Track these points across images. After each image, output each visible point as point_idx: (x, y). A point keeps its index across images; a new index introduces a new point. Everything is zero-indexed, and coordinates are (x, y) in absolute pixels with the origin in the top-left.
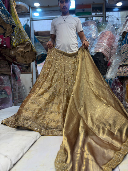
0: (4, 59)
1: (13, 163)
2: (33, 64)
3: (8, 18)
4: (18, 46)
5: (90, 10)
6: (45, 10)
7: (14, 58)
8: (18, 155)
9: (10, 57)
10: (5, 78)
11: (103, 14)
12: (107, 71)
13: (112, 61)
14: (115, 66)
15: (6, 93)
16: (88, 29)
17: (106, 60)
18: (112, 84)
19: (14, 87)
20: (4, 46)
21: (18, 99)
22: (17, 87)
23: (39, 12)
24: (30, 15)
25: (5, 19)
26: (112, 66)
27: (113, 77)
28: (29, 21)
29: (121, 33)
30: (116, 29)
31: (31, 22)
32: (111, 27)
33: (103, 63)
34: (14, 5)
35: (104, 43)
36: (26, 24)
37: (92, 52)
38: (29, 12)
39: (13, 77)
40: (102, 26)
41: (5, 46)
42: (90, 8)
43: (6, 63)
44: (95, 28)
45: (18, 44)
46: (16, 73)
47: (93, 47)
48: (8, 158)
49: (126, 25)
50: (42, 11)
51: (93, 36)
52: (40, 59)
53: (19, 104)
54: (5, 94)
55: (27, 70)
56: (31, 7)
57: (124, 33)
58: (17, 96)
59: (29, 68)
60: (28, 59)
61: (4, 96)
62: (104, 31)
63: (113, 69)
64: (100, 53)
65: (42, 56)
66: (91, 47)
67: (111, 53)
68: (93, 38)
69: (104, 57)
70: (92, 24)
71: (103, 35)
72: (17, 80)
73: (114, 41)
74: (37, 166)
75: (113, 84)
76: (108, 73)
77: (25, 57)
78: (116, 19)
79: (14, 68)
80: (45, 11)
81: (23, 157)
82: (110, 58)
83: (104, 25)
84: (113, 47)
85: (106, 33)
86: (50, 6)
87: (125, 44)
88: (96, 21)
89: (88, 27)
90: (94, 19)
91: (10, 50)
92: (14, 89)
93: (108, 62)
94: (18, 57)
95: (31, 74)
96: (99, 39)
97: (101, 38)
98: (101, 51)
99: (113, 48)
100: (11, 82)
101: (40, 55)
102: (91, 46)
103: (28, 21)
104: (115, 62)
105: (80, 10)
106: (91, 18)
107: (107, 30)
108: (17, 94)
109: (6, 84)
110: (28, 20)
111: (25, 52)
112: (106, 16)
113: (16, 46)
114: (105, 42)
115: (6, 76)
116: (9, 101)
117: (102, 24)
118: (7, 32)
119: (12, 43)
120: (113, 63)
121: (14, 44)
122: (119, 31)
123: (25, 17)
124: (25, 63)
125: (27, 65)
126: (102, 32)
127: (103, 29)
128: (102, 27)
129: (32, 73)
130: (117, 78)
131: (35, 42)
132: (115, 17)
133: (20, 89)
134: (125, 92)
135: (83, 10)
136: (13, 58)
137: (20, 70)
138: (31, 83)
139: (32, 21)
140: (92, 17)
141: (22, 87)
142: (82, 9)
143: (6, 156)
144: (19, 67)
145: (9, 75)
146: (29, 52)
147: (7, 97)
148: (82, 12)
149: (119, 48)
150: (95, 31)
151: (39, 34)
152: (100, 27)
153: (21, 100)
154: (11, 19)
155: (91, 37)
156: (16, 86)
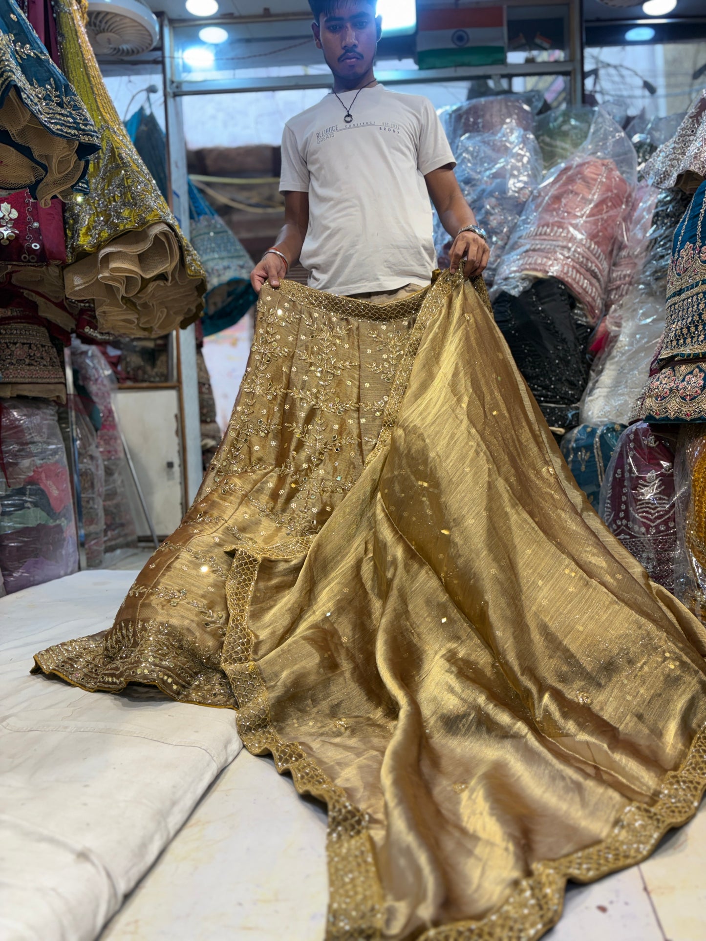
0: (31, 315)
1: (123, 887)
2: (186, 337)
3: (60, 105)
4: (108, 250)
5: (500, 35)
6: (248, 36)
7: (83, 311)
8: (144, 846)
9: (60, 306)
10: (37, 419)
11: (570, 60)
12: (586, 382)
13: (619, 325)
14: (633, 356)
15: (43, 502)
16: (486, 150)
17: (582, 321)
18: (614, 455)
19: (85, 465)
20: (31, 251)
21: (106, 531)
22: (97, 466)
23: (216, 45)
24: (162, 62)
25: (43, 111)
26: (614, 353)
27: (620, 414)
28: (157, 98)
29: (666, 175)
30: (639, 146)
31: (170, 101)
32: (611, 141)
33: (570, 337)
34: (77, 16)
35: (575, 227)
36: (142, 109)
37: (506, 279)
38: (160, 48)
39: (78, 411)
40: (565, 128)
41: (36, 246)
42: (500, 24)
43: (40, 335)
44: (524, 141)
45: (105, 235)
46: (93, 388)
47: (513, 248)
48: (93, 864)
49: (694, 133)
50: (231, 42)
51: (513, 185)
52: (220, 305)
53: (108, 555)
54: (35, 505)
55: (148, 368)
56: (171, 21)
57: (687, 177)
58: (101, 513)
59: (163, 358)
60: (160, 315)
61: (34, 517)
62: (577, 160)
63: (621, 374)
64: (555, 282)
65: (229, 294)
66: (503, 247)
67: (610, 280)
68: (511, 198)
69: (573, 306)
70: (510, 115)
71: (571, 180)
72: (97, 430)
73: (627, 218)
74: (240, 904)
75: (621, 455)
76: (597, 392)
77: (145, 305)
78: (640, 83)
79: (80, 360)
80: (248, 41)
81: (168, 857)
82: (607, 306)
83: (573, 122)
84: (621, 247)
85: (588, 172)
86: (273, 11)
87: (688, 245)
88: (528, 98)
89: (486, 136)
90: (519, 85)
91: (64, 266)
92: (84, 474)
93: (593, 329)
94: (105, 308)
95: (173, 394)
96: (548, 205)
97: (557, 198)
98: (554, 270)
99: (624, 253)
100: (68, 440)
101: (221, 286)
102: (500, 243)
103: (152, 95)
104: (633, 336)
105: (444, 39)
106: (504, 83)
107: (594, 153)
108: (99, 505)
109: (44, 451)
110: (152, 90)
111: (145, 282)
112: (588, 67)
113: (99, 247)
114: (581, 221)
115: (39, 408)
116: (59, 543)
117: (561, 119)
118: (49, 178)
119: (75, 232)
120: (623, 339)
121: (86, 234)
122: (658, 161)
123: (138, 73)
124: (140, 334)
125: (150, 345)
126: (563, 165)
127: (567, 146)
128: (565, 134)
129: (178, 387)
130: (645, 425)
131: (191, 217)
132: (636, 74)
133: (116, 475)
134: (686, 500)
135: (460, 38)
136: (76, 312)
137: (115, 372)
138: (175, 441)
139: (175, 95)
140: (510, 77)
141: (123, 463)
142: (452, 31)
143: (83, 856)
144: (104, 353)
145: (57, 402)
146: (167, 280)
147: (51, 523)
148: (452, 46)
149: (654, 257)
150: (525, 160)
151: (209, 162)
152: (551, 134)
153: (119, 536)
154: (76, 108)
155: (503, 190)
156: (92, 458)
